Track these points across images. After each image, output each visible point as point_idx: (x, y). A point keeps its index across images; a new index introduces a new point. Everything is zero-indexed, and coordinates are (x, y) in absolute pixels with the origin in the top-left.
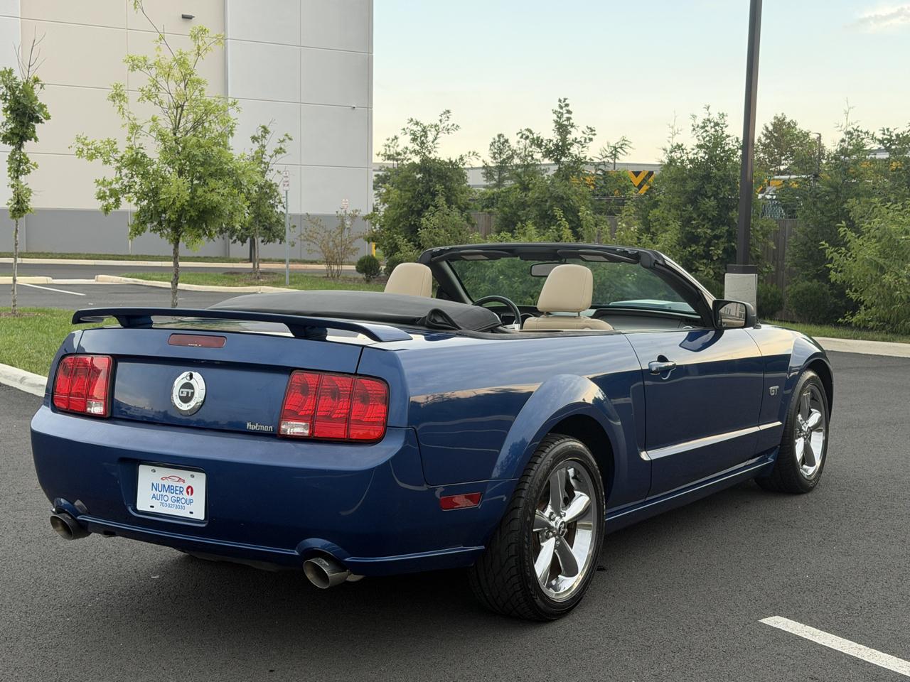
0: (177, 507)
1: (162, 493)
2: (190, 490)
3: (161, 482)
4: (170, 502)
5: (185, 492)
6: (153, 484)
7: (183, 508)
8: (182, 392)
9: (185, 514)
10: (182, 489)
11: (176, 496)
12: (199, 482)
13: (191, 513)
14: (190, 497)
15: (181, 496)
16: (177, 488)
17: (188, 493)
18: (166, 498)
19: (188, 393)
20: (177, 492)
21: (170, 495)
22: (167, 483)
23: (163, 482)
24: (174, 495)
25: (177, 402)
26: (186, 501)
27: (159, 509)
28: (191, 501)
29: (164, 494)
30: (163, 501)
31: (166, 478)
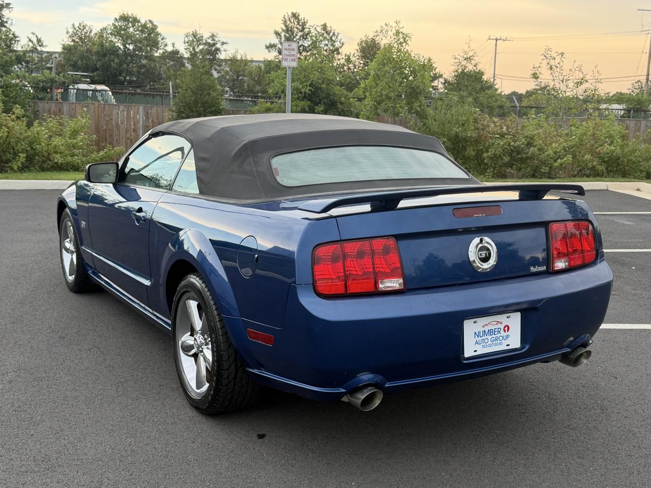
0: (496, 345)
1: (483, 338)
2: (507, 328)
3: (482, 330)
4: (490, 342)
5: (502, 331)
6: (475, 333)
7: (500, 344)
8: (481, 255)
9: (503, 347)
10: (499, 330)
11: (495, 336)
12: (515, 321)
13: (508, 345)
14: (507, 333)
15: (498, 336)
16: (496, 330)
17: (505, 331)
18: (486, 341)
19: (486, 254)
20: (495, 333)
21: (489, 337)
22: (486, 329)
23: (483, 329)
24: (493, 336)
25: (478, 263)
26: (503, 337)
27: (481, 351)
28: (507, 337)
29: (486, 337)
30: (484, 344)
31: (486, 325)
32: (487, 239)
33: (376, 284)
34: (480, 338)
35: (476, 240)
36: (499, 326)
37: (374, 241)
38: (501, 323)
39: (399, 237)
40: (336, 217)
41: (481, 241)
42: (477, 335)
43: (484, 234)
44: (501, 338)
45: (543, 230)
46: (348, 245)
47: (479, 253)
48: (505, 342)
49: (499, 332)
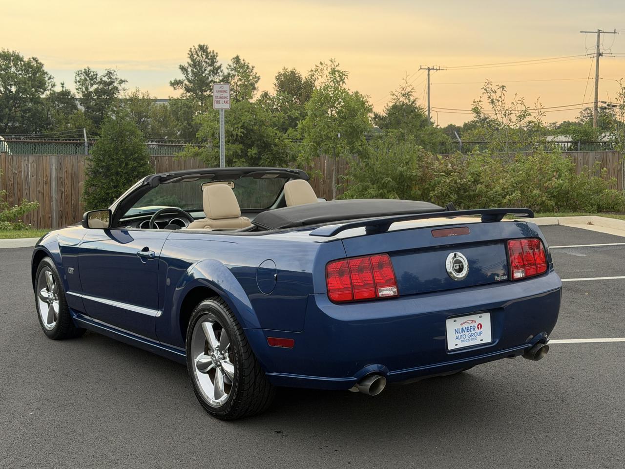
0: (472, 340)
1: (462, 334)
2: (480, 326)
3: (460, 327)
4: (467, 338)
5: (476, 328)
6: (455, 330)
7: (476, 339)
8: (456, 266)
9: (478, 342)
10: (474, 327)
11: (471, 333)
12: (485, 319)
13: (482, 340)
14: (480, 330)
15: (474, 332)
16: (472, 328)
17: (478, 328)
18: (464, 336)
19: (459, 266)
20: (471, 330)
21: (467, 334)
22: (464, 326)
23: (462, 327)
24: (470, 332)
25: (454, 274)
26: (477, 334)
27: (461, 345)
28: (481, 333)
29: (464, 333)
30: (463, 339)
31: (464, 323)
32: (459, 254)
33: (376, 292)
34: (459, 334)
35: (452, 255)
36: (474, 324)
37: (373, 257)
38: (475, 322)
39: (391, 254)
40: (342, 239)
41: (455, 255)
42: (457, 331)
43: (457, 250)
44: (476, 334)
45: (503, 246)
46: (353, 262)
47: (455, 265)
48: (479, 338)
49: (474, 329)
